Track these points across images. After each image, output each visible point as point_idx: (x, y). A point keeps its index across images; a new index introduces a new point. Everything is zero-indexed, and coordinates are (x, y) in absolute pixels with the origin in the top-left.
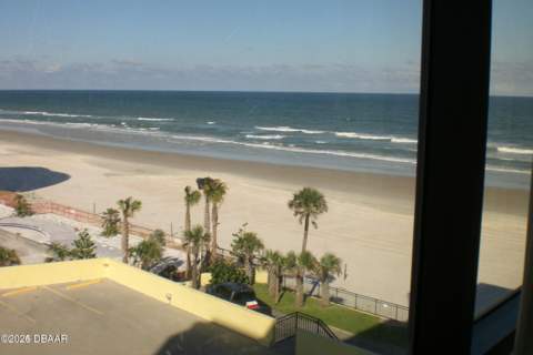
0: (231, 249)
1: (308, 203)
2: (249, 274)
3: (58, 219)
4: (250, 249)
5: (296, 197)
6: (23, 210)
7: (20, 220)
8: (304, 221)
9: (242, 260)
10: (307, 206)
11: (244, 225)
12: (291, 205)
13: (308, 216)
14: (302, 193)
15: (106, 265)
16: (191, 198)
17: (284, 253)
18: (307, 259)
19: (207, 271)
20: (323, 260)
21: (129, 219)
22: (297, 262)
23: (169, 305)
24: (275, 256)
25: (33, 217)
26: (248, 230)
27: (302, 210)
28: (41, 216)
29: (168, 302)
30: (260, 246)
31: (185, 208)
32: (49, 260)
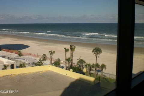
0: (77, 63)
1: (97, 51)
2: (82, 69)
3: (30, 57)
4: (82, 63)
5: (94, 50)
6: (20, 55)
7: (20, 57)
8: (96, 55)
9: (80, 66)
10: (97, 52)
11: (80, 57)
12: (93, 52)
13: (97, 54)
14: (95, 49)
15: (49, 67)
16: (67, 50)
17: (91, 64)
18: (97, 65)
19: (71, 69)
20: (102, 65)
21: (52, 56)
22: (95, 66)
23: (67, 76)
24: (89, 65)
25: (23, 56)
26: (81, 58)
27: (96, 53)
28: (25, 56)
29: (66, 75)
30: (85, 62)
31: (65, 53)
32: (33, 66)
